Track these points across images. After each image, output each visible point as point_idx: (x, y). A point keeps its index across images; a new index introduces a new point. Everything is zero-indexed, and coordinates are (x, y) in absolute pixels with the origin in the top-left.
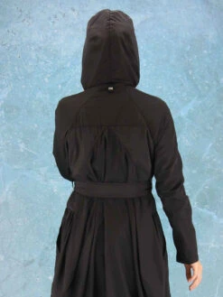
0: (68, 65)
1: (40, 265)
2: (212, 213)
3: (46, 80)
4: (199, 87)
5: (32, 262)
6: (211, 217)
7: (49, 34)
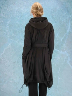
0: (24, 15)
1: (17, 63)
2: (58, 50)
3: (19, 19)
4: (55, 20)
5: (15, 62)
6: (58, 51)
7: (20, 8)
